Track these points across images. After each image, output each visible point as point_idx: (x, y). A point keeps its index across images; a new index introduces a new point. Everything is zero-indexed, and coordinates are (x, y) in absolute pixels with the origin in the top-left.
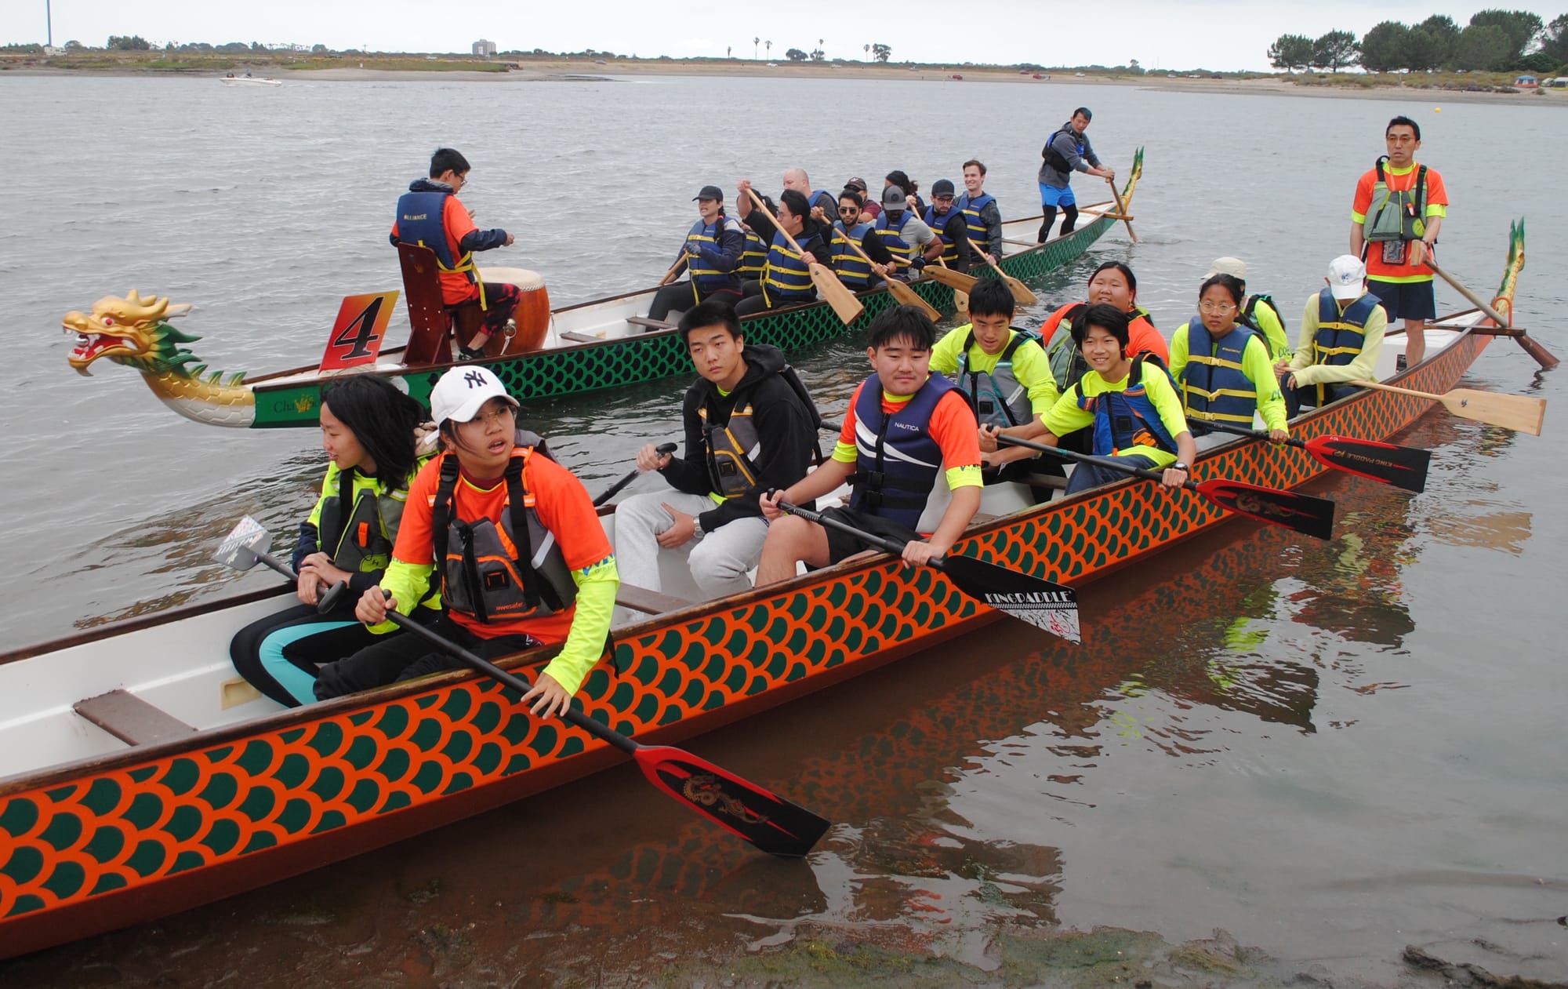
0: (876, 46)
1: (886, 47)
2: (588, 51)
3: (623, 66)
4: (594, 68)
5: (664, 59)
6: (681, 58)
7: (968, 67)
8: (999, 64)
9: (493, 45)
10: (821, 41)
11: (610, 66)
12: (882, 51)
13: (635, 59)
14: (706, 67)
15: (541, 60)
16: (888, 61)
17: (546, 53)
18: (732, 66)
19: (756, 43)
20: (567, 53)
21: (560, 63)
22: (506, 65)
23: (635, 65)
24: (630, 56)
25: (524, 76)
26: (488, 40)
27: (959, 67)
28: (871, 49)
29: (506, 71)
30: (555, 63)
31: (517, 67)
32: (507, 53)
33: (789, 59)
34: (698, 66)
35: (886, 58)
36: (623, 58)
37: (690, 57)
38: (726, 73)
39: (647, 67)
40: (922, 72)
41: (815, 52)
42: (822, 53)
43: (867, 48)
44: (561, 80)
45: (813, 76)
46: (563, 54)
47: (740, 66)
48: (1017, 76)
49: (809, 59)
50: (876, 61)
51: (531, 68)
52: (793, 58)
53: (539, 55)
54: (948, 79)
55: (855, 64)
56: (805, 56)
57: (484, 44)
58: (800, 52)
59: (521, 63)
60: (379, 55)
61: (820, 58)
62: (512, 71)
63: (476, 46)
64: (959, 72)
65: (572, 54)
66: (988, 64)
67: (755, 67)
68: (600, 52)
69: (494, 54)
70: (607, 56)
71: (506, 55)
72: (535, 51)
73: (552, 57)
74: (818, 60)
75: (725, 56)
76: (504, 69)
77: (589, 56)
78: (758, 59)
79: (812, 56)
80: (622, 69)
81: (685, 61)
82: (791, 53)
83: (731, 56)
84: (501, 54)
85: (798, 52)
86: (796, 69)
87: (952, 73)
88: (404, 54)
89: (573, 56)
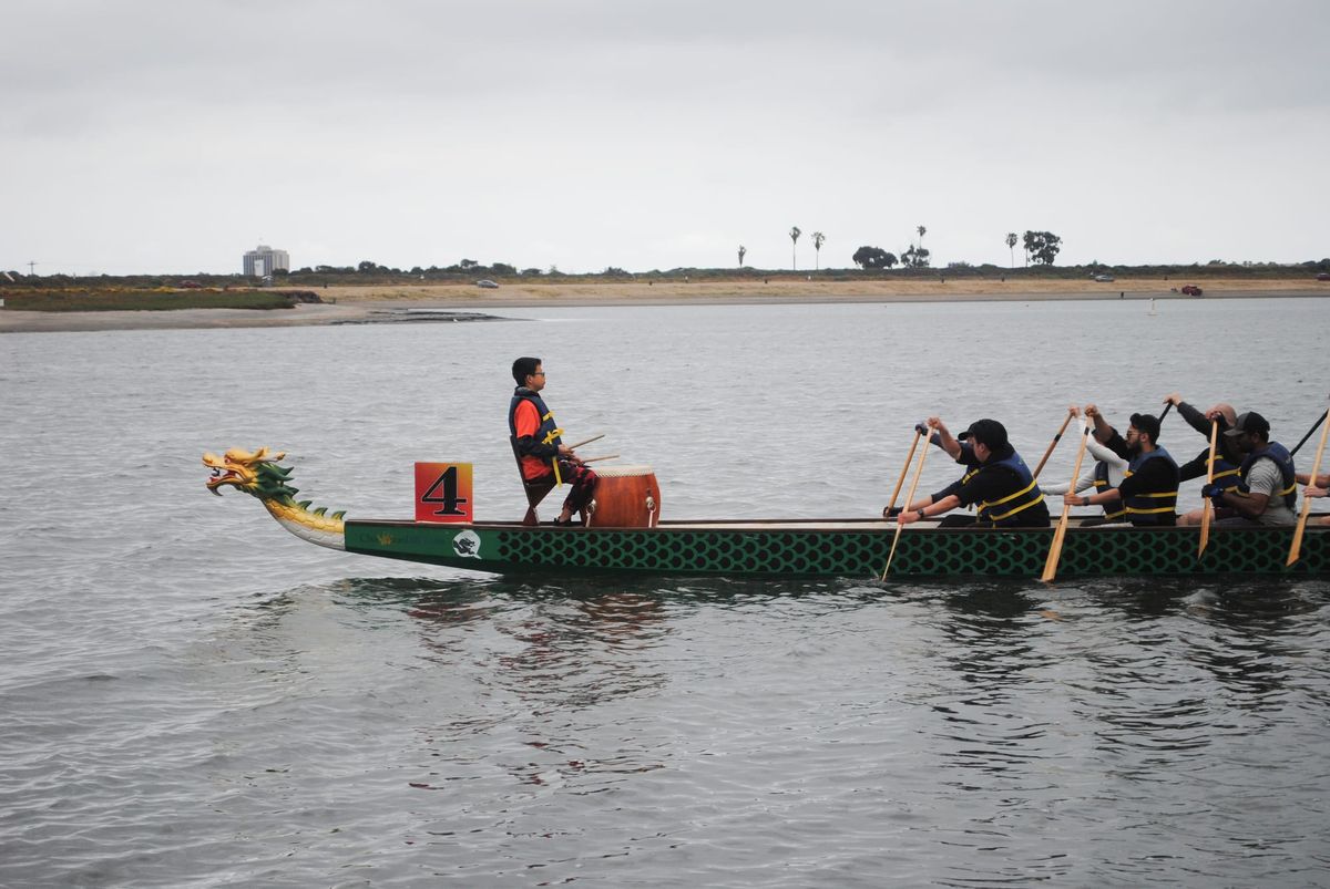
0: (1029, 237)
1: (1050, 237)
2: (466, 262)
3: (532, 291)
4: (474, 296)
5: (614, 275)
6: (645, 270)
7: (1217, 270)
8: (1279, 262)
9: (283, 256)
10: (922, 231)
11: (506, 290)
12: (1043, 244)
13: (556, 277)
14: (694, 287)
15: (372, 283)
16: (1054, 264)
17: (383, 269)
18: (745, 284)
19: (795, 237)
20: (424, 267)
21: (410, 289)
22: (288, 295)
23: (555, 288)
24: (546, 270)
25: (323, 315)
26: (273, 248)
27: (1195, 270)
28: (1021, 243)
29: (289, 306)
30: (400, 288)
31: (312, 298)
32: (307, 271)
33: (860, 267)
34: (679, 287)
35: (1051, 259)
36: (533, 275)
37: (663, 269)
38: (733, 298)
39: (579, 292)
40: (1123, 284)
41: (911, 252)
42: (924, 253)
43: (1012, 241)
44: (396, 321)
45: (905, 298)
46: (417, 271)
47: (762, 284)
48: (1313, 284)
49: (901, 266)
50: (1031, 264)
51: (351, 300)
52: (867, 265)
53: (370, 274)
54: (1174, 294)
55: (988, 271)
56: (890, 259)
57: (267, 255)
58: (881, 252)
59: (319, 290)
60: (60, 280)
61: (921, 263)
62: (301, 307)
63: (249, 260)
64: (1193, 280)
65: (434, 270)
66: (1255, 262)
67: (790, 284)
68: (489, 265)
69: (281, 274)
70: (503, 272)
71: (306, 275)
72: (362, 265)
73: (394, 276)
74: (917, 269)
75: (735, 265)
76: (286, 302)
77: (467, 272)
78: (798, 269)
79: (904, 259)
80: (528, 295)
81: (654, 277)
82: (863, 255)
83: (743, 266)
84: (295, 273)
85: (877, 252)
86: (872, 286)
87: (1180, 284)
88: (105, 277)
89: (435, 275)
